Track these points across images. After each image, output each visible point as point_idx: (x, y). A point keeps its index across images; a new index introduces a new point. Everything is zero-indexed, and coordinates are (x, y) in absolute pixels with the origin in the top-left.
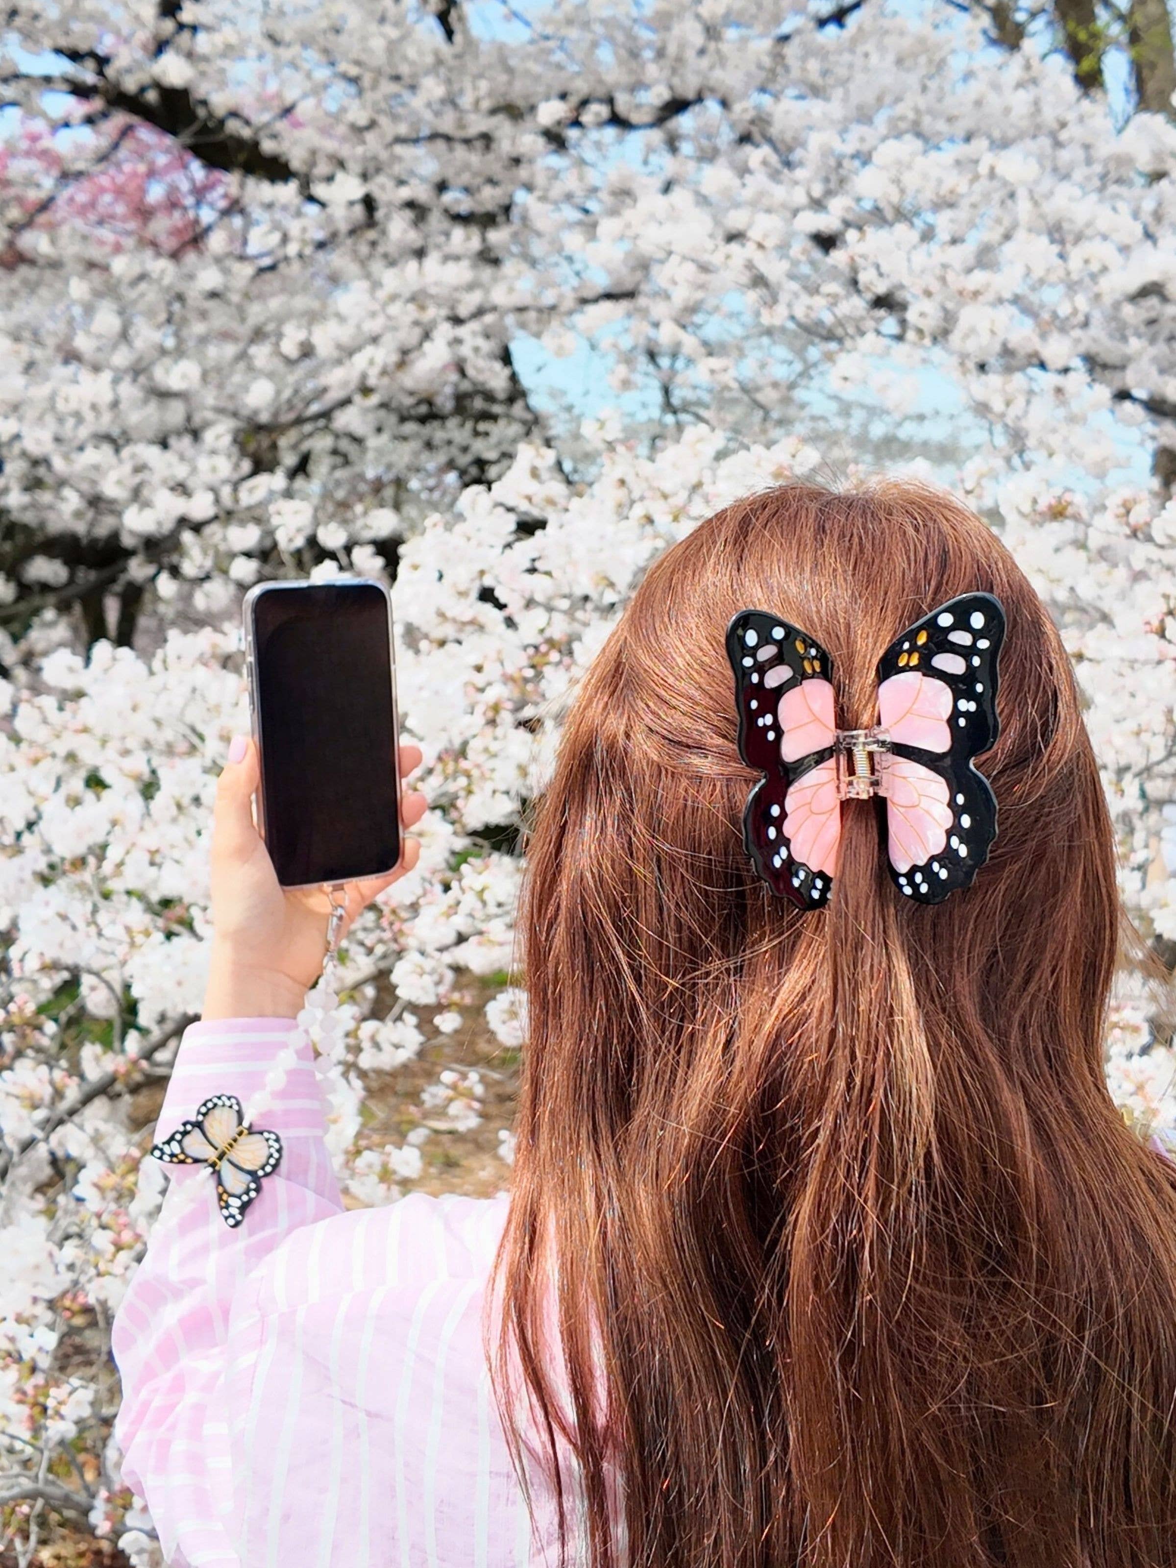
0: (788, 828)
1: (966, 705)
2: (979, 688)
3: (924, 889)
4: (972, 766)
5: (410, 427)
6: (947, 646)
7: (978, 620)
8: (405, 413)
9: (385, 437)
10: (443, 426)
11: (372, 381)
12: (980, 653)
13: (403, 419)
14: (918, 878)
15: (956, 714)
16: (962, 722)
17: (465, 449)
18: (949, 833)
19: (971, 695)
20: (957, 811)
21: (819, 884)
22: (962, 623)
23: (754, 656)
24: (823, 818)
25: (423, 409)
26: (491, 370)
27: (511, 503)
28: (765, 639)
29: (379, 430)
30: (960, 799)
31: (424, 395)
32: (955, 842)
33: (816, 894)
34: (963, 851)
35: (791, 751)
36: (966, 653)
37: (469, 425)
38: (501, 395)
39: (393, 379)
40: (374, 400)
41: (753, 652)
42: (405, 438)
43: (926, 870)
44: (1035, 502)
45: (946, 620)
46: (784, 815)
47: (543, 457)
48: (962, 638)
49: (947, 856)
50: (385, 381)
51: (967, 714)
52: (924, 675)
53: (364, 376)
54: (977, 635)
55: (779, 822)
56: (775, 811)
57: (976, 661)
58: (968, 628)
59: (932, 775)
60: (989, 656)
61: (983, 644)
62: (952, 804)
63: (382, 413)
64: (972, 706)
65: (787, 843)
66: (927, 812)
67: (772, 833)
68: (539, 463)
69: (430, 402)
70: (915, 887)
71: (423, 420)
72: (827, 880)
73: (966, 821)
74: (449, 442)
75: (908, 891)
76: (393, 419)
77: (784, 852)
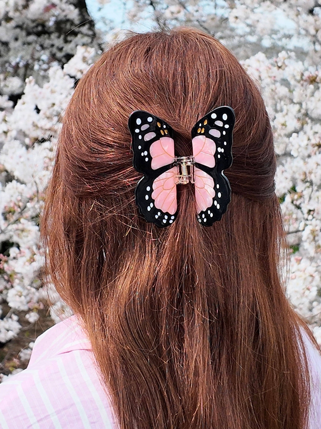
0: (154, 195)
1: (220, 150)
2: (225, 143)
3: (205, 220)
4: (222, 174)
5: (32, 38)
6: (214, 126)
7: (225, 117)
8: (31, 31)
9: (19, 43)
10: (49, 38)
11: (11, 14)
12: (226, 130)
13: (29, 34)
14: (203, 216)
15: (217, 153)
16: (219, 156)
17: (61, 49)
18: (214, 199)
19: (222, 146)
20: (217, 191)
21: (166, 217)
22: (219, 118)
23: (140, 128)
24: (168, 191)
25: (40, 28)
26: (69, 9)
27: (73, 75)
28: (144, 122)
29: (16, 39)
30: (218, 186)
31: (40, 21)
32: (216, 202)
33: (165, 221)
34: (218, 207)
35: (155, 166)
36: (221, 129)
37: (62, 37)
38: (77, 22)
39: (21, 13)
40: (12, 24)
41: (139, 127)
42: (29, 44)
43: (206, 213)
44: (302, 75)
45: (214, 116)
46: (152, 190)
47: (89, 52)
48: (219, 123)
49: (213, 208)
50: (18, 14)
51: (221, 153)
52: (206, 137)
53: (7, 13)
54: (225, 123)
55: (150, 193)
56: (148, 189)
57: (224, 133)
58: (221, 119)
59: (209, 176)
60: (229, 131)
61: (227, 126)
62: (215, 187)
63: (18, 30)
64: (223, 150)
65: (153, 201)
66: (207, 190)
67: (147, 197)
68: (86, 55)
69: (43, 25)
70: (203, 220)
71: (39, 34)
72: (169, 216)
73: (220, 195)
74: (52, 46)
75: (200, 221)
76: (24, 33)
77: (152, 205)
